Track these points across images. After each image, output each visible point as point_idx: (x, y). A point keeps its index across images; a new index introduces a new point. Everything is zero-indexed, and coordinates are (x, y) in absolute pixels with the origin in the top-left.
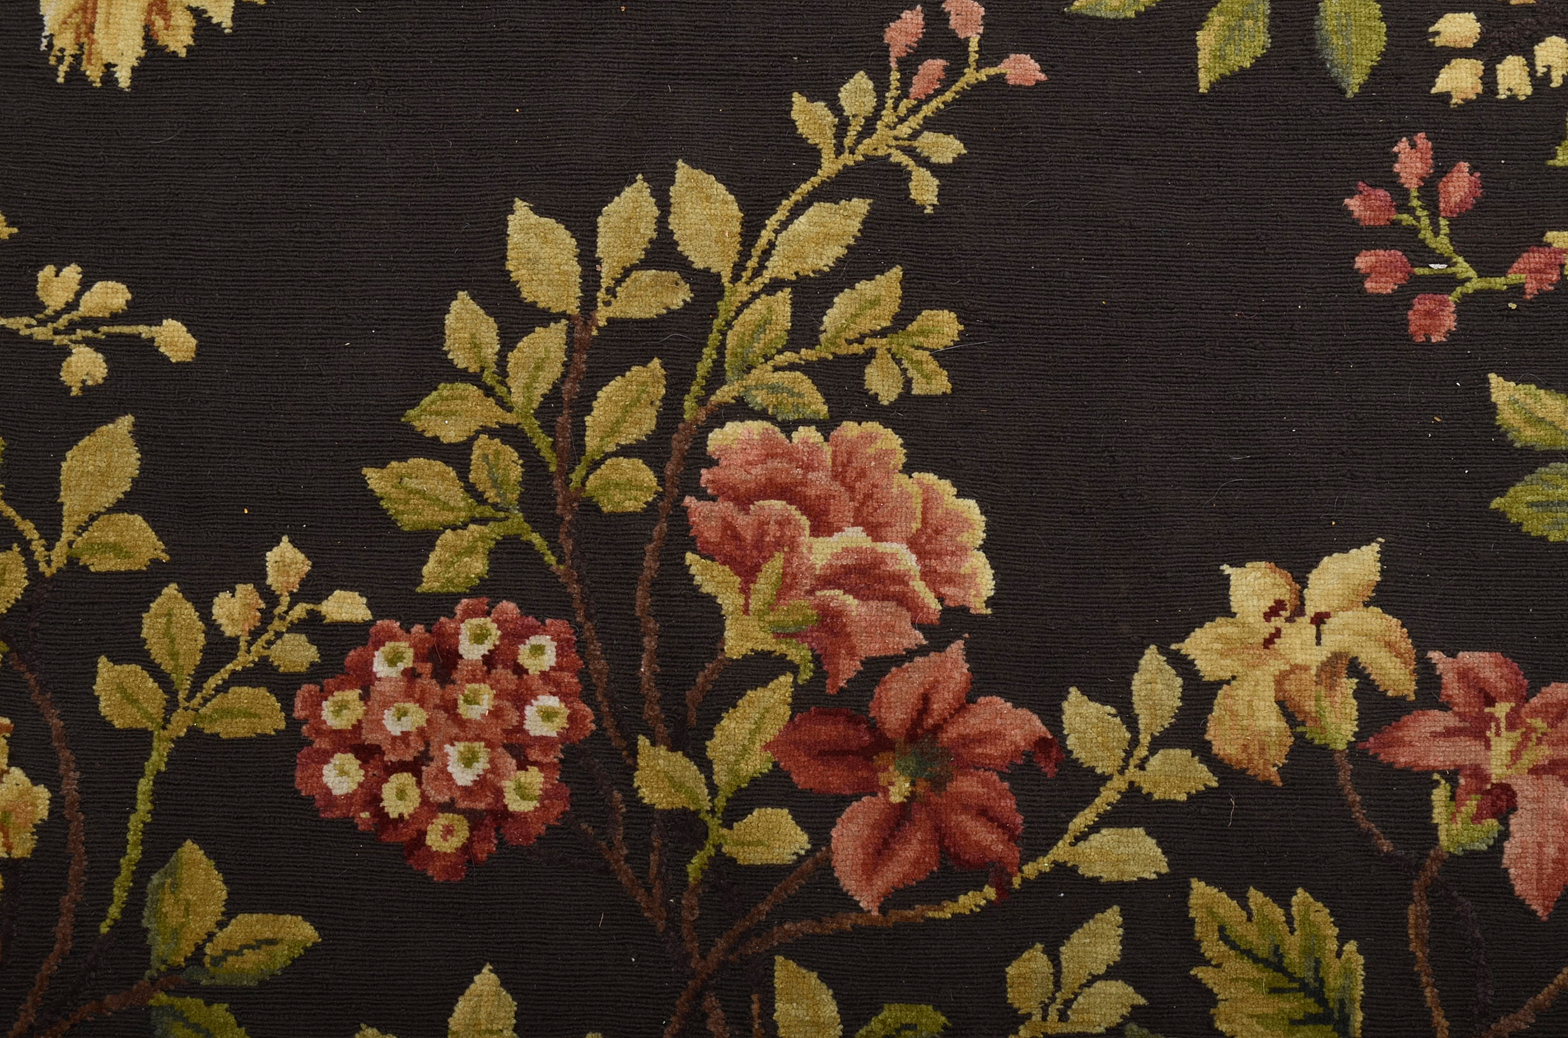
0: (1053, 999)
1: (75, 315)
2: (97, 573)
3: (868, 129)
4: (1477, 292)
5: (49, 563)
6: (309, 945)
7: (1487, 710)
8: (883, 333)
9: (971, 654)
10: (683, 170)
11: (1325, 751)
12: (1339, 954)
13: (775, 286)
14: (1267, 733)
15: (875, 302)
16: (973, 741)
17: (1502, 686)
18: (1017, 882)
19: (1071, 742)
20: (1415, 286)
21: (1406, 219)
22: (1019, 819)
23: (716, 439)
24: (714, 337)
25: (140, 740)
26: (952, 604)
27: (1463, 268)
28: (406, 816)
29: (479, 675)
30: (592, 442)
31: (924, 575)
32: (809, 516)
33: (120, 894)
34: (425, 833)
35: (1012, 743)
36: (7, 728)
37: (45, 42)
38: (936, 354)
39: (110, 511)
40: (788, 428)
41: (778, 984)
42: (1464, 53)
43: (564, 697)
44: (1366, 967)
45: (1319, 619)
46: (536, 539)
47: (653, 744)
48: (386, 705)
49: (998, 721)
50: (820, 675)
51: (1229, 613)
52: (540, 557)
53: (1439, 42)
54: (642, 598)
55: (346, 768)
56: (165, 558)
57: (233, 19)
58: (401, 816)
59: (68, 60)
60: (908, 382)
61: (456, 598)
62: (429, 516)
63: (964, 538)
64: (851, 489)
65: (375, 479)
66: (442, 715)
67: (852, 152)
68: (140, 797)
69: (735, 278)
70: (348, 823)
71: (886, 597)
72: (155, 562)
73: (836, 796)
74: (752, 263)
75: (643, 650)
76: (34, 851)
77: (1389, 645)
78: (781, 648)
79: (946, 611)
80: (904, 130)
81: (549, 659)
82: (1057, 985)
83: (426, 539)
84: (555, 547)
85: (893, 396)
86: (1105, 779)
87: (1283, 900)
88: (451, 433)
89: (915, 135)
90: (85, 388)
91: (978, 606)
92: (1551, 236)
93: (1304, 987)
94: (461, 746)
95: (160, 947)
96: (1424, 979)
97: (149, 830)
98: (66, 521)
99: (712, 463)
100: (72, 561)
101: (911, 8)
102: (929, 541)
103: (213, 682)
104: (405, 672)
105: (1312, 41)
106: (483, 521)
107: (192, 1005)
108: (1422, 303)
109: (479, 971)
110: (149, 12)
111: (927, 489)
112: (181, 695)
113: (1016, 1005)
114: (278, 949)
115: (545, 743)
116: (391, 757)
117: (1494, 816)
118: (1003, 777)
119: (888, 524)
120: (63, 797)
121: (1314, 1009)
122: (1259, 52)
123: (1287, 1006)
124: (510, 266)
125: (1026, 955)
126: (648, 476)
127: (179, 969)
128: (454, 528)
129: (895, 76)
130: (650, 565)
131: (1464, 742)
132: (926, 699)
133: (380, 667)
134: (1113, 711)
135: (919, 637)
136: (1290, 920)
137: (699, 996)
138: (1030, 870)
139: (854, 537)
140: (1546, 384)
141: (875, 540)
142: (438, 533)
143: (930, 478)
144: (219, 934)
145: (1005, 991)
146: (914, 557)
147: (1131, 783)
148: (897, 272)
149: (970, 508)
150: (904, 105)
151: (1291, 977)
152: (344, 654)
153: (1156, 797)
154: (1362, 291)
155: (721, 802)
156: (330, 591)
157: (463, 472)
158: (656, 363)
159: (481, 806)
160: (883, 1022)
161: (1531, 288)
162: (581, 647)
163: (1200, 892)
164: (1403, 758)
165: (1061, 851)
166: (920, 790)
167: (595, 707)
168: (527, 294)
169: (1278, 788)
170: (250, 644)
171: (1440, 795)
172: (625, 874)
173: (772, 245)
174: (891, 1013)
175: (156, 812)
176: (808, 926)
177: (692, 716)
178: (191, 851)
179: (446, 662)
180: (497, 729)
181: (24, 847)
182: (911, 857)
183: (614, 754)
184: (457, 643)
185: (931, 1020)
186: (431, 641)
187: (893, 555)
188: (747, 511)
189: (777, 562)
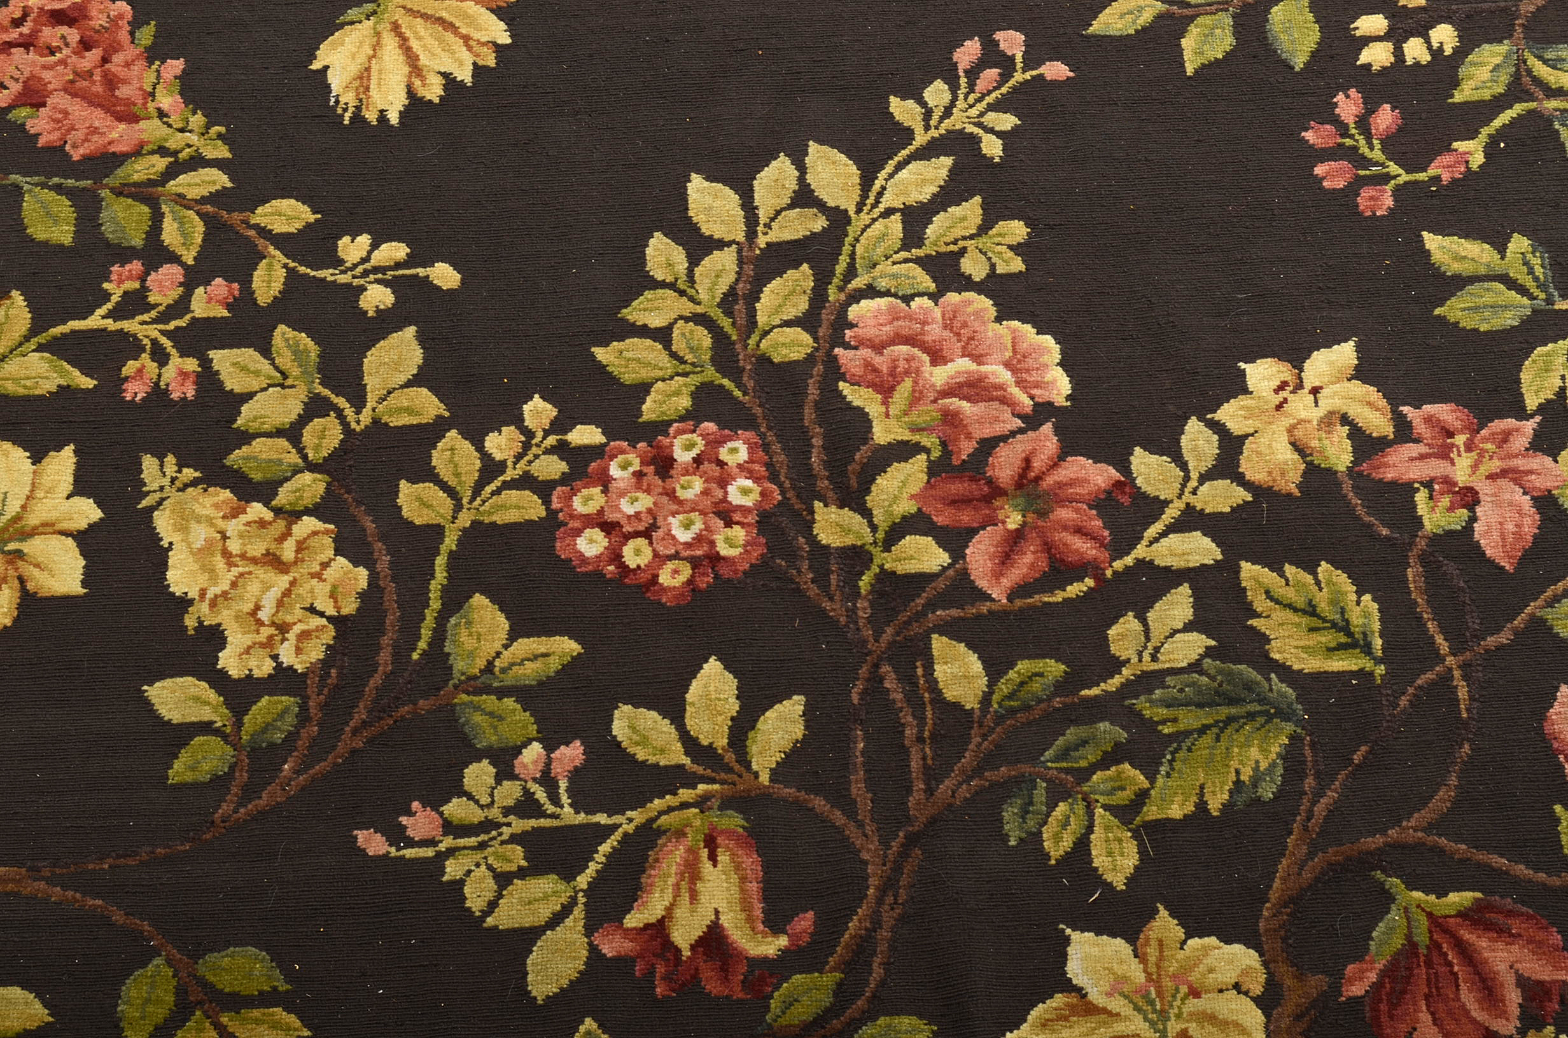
0: (1145, 647)
1: (368, 266)
2: (395, 427)
3: (948, 112)
4: (1406, 183)
5: (358, 422)
6: (575, 654)
7: (1449, 441)
8: (972, 237)
9: (1057, 431)
10: (813, 147)
11: (1331, 472)
12: (1358, 603)
13: (888, 212)
14: (1285, 463)
15: (964, 219)
16: (1066, 485)
17: (1458, 424)
18: (1109, 573)
19: (1139, 482)
20: (1358, 183)
21: (1348, 142)
22: (1106, 533)
23: (853, 312)
24: (846, 249)
25: (436, 532)
26: (1040, 400)
27: (1393, 168)
28: (642, 566)
29: (691, 470)
30: (762, 319)
31: (1018, 383)
32: (928, 354)
33: (426, 633)
34: (658, 576)
35: (1095, 485)
36: (332, 532)
37: (333, 100)
38: (1011, 247)
39: (402, 387)
40: (907, 299)
41: (935, 653)
42: (1378, 39)
43: (757, 480)
44: (1380, 611)
45: (1315, 391)
46: (726, 382)
47: (826, 505)
48: (622, 494)
49: (1083, 471)
50: (947, 453)
51: (1245, 391)
52: (729, 393)
53: (1358, 33)
54: (809, 414)
55: (594, 537)
56: (447, 414)
57: (473, 76)
58: (639, 567)
59: (351, 110)
60: (993, 266)
61: (669, 423)
62: (644, 374)
63: (1045, 359)
64: (958, 334)
65: (601, 354)
66: (665, 499)
67: (936, 128)
68: (437, 568)
69: (859, 210)
70: (599, 575)
71: (991, 399)
72: (439, 417)
73: (966, 528)
74: (871, 200)
75: (812, 446)
76: (358, 609)
77: (1369, 403)
78: (916, 438)
79: (1036, 405)
80: (974, 112)
81: (743, 455)
82: (1148, 639)
83: (643, 389)
84: (739, 385)
85: (983, 275)
86: (1166, 503)
87: (1312, 570)
88: (656, 321)
89: (982, 114)
90: (378, 310)
91: (1060, 401)
92: (1455, 145)
93: (1334, 625)
94: (680, 517)
95: (459, 665)
96: (1425, 616)
97: (445, 590)
98: (369, 395)
99: (852, 326)
100: (376, 422)
101: (971, 39)
102: (1019, 362)
103: (489, 489)
104: (634, 473)
105: (1266, 38)
106: (685, 374)
107: (488, 700)
108: (1366, 193)
109: (706, 661)
110: (410, 77)
111: (1014, 331)
112: (465, 501)
113: (1118, 654)
114: (551, 659)
115: (744, 510)
116: (627, 529)
117: (1463, 507)
118: (1091, 507)
119: (987, 354)
120: (378, 573)
121: (1343, 639)
122: (1228, 48)
123: (1323, 639)
124: (691, 213)
125: (1122, 620)
126: (807, 338)
127: (475, 678)
128: (664, 380)
129: (963, 81)
130: (813, 391)
131: (1433, 462)
132: (1027, 461)
133: (614, 471)
134: (1169, 460)
135: (1019, 423)
136: (1318, 583)
137: (876, 666)
138: (1118, 565)
139: (963, 364)
140: (1466, 236)
141: (979, 364)
142: (652, 384)
143: (1016, 324)
144: (505, 652)
145: (1109, 646)
146: (1009, 373)
147: (1188, 504)
148: (978, 199)
149: (1048, 340)
150: (971, 98)
151: (1324, 620)
152: (587, 466)
153: (1207, 511)
154: (1321, 188)
155: (880, 535)
156: (574, 426)
157: (667, 343)
158: (805, 266)
159: (699, 553)
160: (1018, 673)
161: (1446, 177)
162: (766, 447)
163: (1248, 570)
164: (1390, 475)
165: (1140, 551)
166: (1029, 520)
167: (780, 485)
168: (705, 230)
169: (1298, 497)
170: (515, 464)
171: (1421, 497)
172: (813, 590)
173: (884, 188)
174: (1023, 666)
175: (450, 578)
176: (954, 612)
177: (854, 482)
178: (479, 600)
179: (664, 464)
180: (707, 503)
181: (350, 607)
182: (1027, 563)
183: (797, 514)
184: (672, 451)
185: (1054, 669)
186: (653, 452)
187: (993, 373)
188: (882, 354)
189: (908, 384)
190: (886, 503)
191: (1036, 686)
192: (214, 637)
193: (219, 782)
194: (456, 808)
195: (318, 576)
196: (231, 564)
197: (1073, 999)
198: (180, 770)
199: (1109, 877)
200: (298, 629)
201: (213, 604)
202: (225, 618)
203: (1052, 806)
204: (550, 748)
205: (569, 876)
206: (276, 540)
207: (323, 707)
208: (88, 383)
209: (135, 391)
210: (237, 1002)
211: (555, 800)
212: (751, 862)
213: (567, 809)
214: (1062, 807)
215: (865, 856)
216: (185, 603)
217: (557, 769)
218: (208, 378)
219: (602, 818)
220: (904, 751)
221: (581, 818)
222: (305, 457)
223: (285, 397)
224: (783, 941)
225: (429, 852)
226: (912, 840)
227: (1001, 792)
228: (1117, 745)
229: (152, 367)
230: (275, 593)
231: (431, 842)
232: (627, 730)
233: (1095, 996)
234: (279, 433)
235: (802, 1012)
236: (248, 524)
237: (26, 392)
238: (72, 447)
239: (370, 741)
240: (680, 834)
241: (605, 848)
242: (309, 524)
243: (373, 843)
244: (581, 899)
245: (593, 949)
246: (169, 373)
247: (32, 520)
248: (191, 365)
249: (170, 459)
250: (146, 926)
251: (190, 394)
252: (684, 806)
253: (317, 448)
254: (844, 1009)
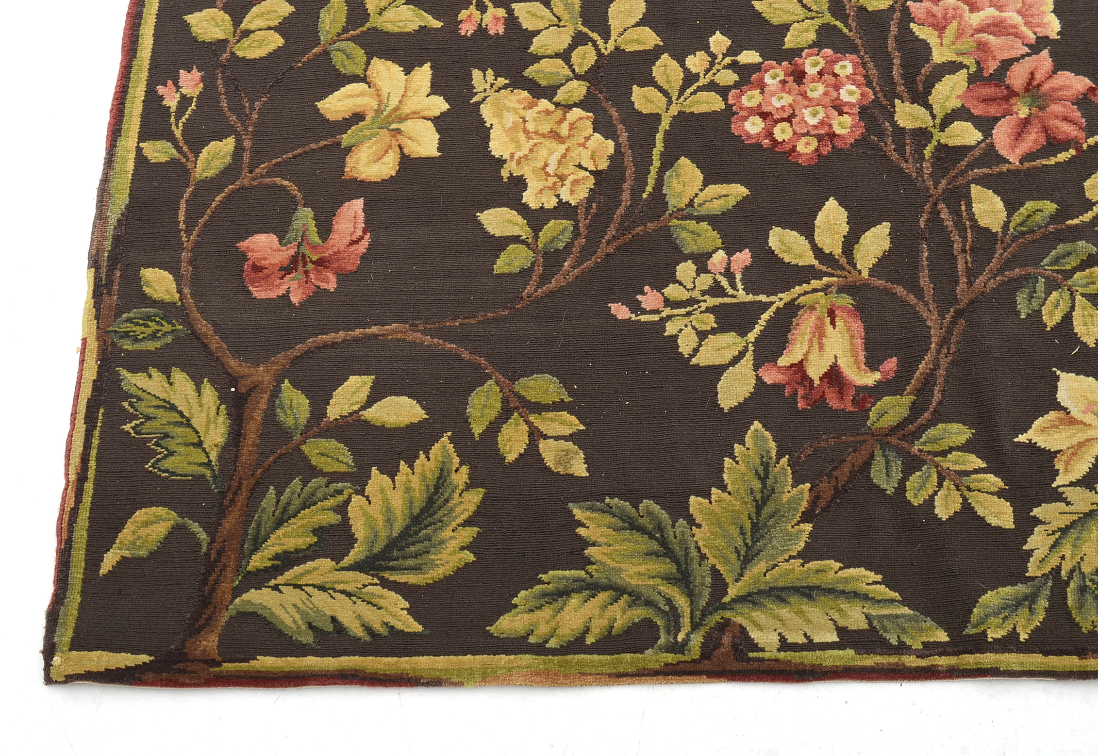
2: (629, 52)
5: (606, 49)
6: (745, 195)
9: (1052, 54)
16: (1057, 89)
18: (1085, 146)
22: (1083, 120)
25: (656, 118)
26: (1041, 35)
28: (786, 140)
29: (816, 79)
31: (1026, 24)
32: (968, 5)
33: (651, 181)
34: (796, 146)
35: (1076, 90)
36: (591, 118)
39: (633, 26)
41: (973, 196)
43: (858, 86)
46: (838, 23)
47: (903, 102)
48: (773, 94)
49: (1068, 81)
50: (980, 69)
52: (840, 30)
54: (891, 43)
55: (756, 122)
56: (662, 44)
58: (784, 141)
61: (802, 49)
62: (785, 18)
63: (1044, 8)
65: (758, 5)
66: (800, 97)
68: (657, 141)
70: (759, 146)
71: (1008, 34)
72: (656, 46)
73: (993, 117)
75: (894, 64)
76: (608, 166)
78: (960, 59)
79: (1038, 38)
81: (849, 70)
83: (785, 28)
84: (847, 25)
91: (1054, 35)
94: (810, 109)
95: (672, 202)
97: (662, 154)
98: (612, 32)
100: (617, 48)
102: (1027, 10)
103: (689, 91)
104: (780, 81)
106: (812, 18)
107: (692, 224)
109: (828, 200)
112: (674, 99)
113: (1090, 198)
114: (729, 198)
115: (851, 105)
116: (776, 116)
118: (1073, 104)
119: (1006, 5)
120: (620, 144)
125: (1093, 176)
127: (682, 210)
128: (798, 22)
130: (894, 29)
132: (1032, 74)
133: (768, 80)
135: (1027, 50)
137: (936, 204)
138: (1091, 141)
139: (990, 12)
141: (1001, 12)
142: (791, 24)
144: (700, 194)
145: (1085, 193)
146: (1020, 17)
152: (750, 76)
155: (938, 121)
156: (742, 51)
159: (822, 132)
160: (1027, 209)
162: (864, 65)
166: (1033, 112)
167: (873, 89)
170: (705, 75)
172: (895, 156)
174: (1030, 205)
175: (665, 147)
176: (986, 170)
177: (920, 87)
178: (684, 161)
179: (799, 76)
180: (827, 101)
181: (603, 165)
182: (1033, 139)
183: (884, 108)
184: (804, 67)
185: (1050, 207)
186: (791, 68)
187: (1010, 18)
188: (938, 5)
189: (954, 24)
190: (942, 101)
191: (1038, 218)
192: (520, 183)
193: (525, 273)
194: (672, 291)
195: (583, 145)
196: (529, 138)
197: (1061, 414)
198: (502, 265)
199: (1084, 339)
200: (571, 178)
201: (519, 162)
202: (526, 171)
203: (1048, 294)
204: (730, 254)
205: (743, 333)
206: (556, 123)
207: (588, 227)
208: (438, 24)
209: (467, 29)
210: (539, 408)
211: (734, 286)
212: (858, 327)
213: (741, 292)
214: (1055, 294)
215: (929, 323)
216: (501, 162)
217: (734, 267)
218: (511, 21)
219: (763, 298)
220: (954, 258)
221: (750, 298)
222: (573, 71)
223: (560, 33)
224: (877, 376)
225: (656, 318)
226: (959, 314)
227: (1017, 284)
228: (1090, 255)
229: (477, 14)
230: (557, 156)
231: (657, 312)
232: (778, 243)
233: (1075, 413)
234: (557, 55)
235: (891, 419)
236: (539, 112)
237: (400, 30)
238: (429, 64)
239: (618, 248)
240: (812, 308)
241: (765, 316)
242: (577, 113)
243: (620, 311)
244: (751, 348)
245: (759, 379)
246: (488, 18)
247: (406, 110)
248: (501, 12)
249: (490, 72)
250: (483, 361)
251: (501, 31)
252: (815, 291)
253: (581, 65)
254: (917, 418)
